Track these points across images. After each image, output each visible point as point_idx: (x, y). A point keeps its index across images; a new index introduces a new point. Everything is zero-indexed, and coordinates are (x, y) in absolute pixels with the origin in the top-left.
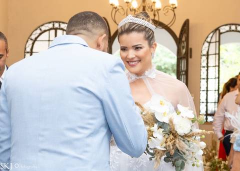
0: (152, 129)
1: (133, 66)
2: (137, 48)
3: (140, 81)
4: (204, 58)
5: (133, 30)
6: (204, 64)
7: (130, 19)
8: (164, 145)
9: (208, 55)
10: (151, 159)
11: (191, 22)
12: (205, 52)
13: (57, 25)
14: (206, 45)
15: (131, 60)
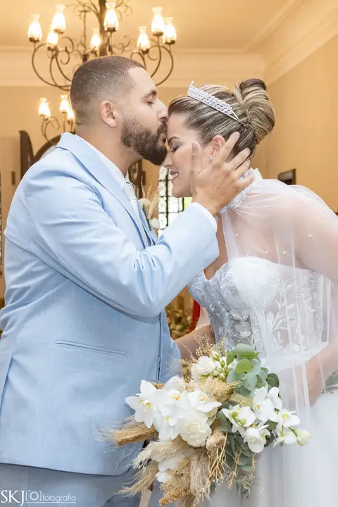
4: (162, 185)
6: (163, 193)
9: (167, 180)
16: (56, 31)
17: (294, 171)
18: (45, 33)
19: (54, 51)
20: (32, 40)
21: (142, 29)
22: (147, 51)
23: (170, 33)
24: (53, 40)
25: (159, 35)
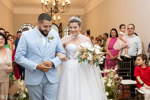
0: (88, 53)
1: (74, 33)
2: (75, 28)
3: (77, 38)
4: (65, 32)
5: (74, 21)
6: (65, 34)
7: (73, 18)
8: (92, 58)
9: (66, 31)
10: (88, 64)
11: (62, 23)
12: (65, 31)
13: (27, 24)
14: (66, 29)
15: (73, 32)
16: (47, 2)
17: (90, 30)
18: (45, 2)
19: (46, 6)
20: (42, 3)
21: (63, 2)
22: (64, 6)
23: (69, 3)
24: (46, 3)
25: (67, 2)
